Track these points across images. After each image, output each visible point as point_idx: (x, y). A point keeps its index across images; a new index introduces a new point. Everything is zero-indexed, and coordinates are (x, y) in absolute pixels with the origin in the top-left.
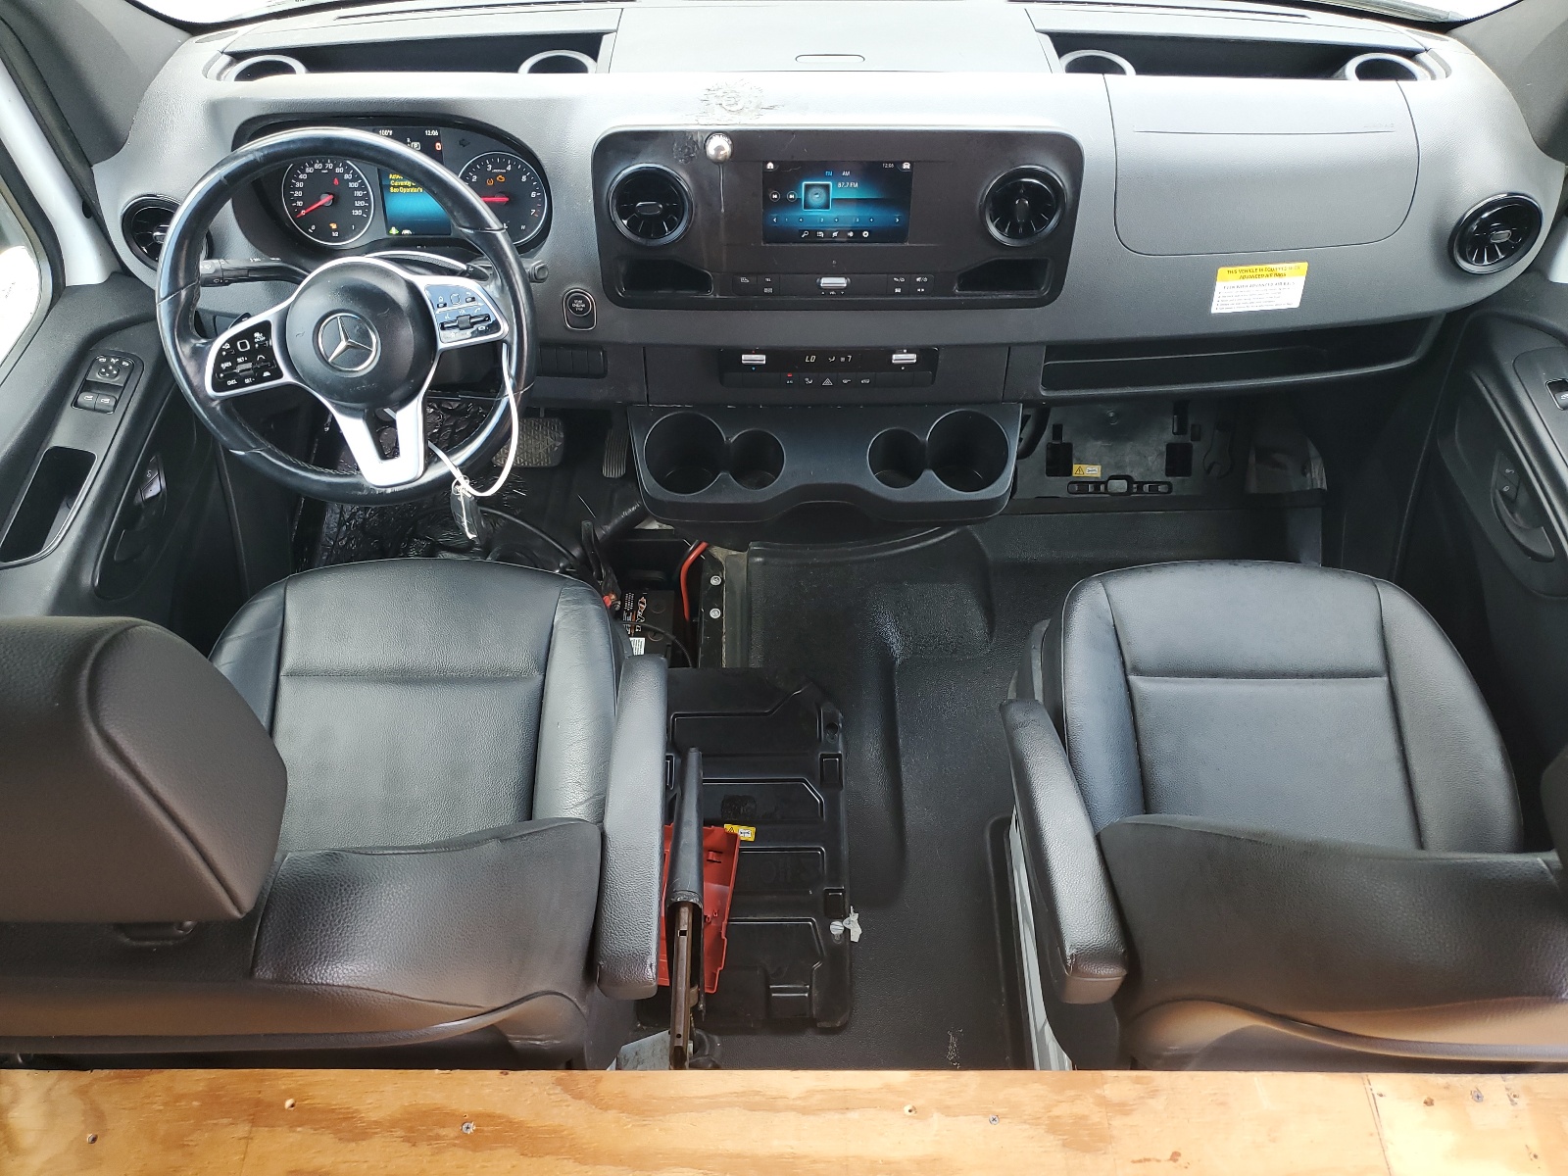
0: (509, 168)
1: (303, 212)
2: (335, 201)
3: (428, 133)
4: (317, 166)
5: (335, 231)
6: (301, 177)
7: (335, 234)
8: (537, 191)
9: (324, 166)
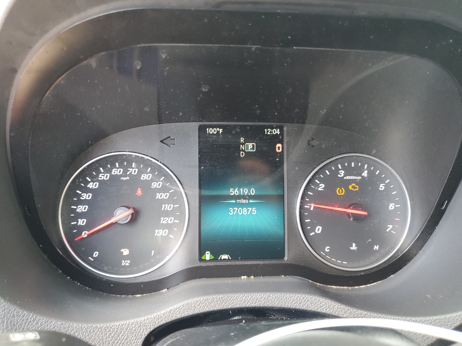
0: (365, 174)
1: (85, 234)
2: (135, 217)
3: (268, 132)
4: (115, 172)
5: (126, 258)
6: (91, 186)
7: (126, 263)
8: (396, 203)
9: (126, 171)
